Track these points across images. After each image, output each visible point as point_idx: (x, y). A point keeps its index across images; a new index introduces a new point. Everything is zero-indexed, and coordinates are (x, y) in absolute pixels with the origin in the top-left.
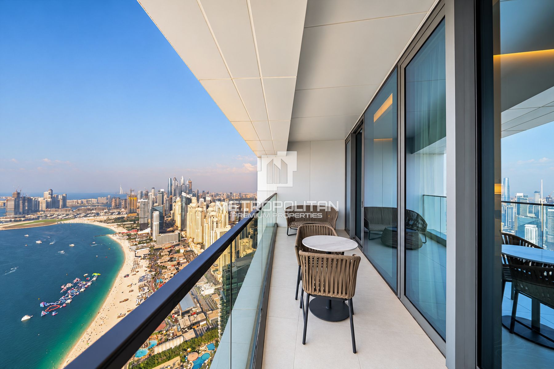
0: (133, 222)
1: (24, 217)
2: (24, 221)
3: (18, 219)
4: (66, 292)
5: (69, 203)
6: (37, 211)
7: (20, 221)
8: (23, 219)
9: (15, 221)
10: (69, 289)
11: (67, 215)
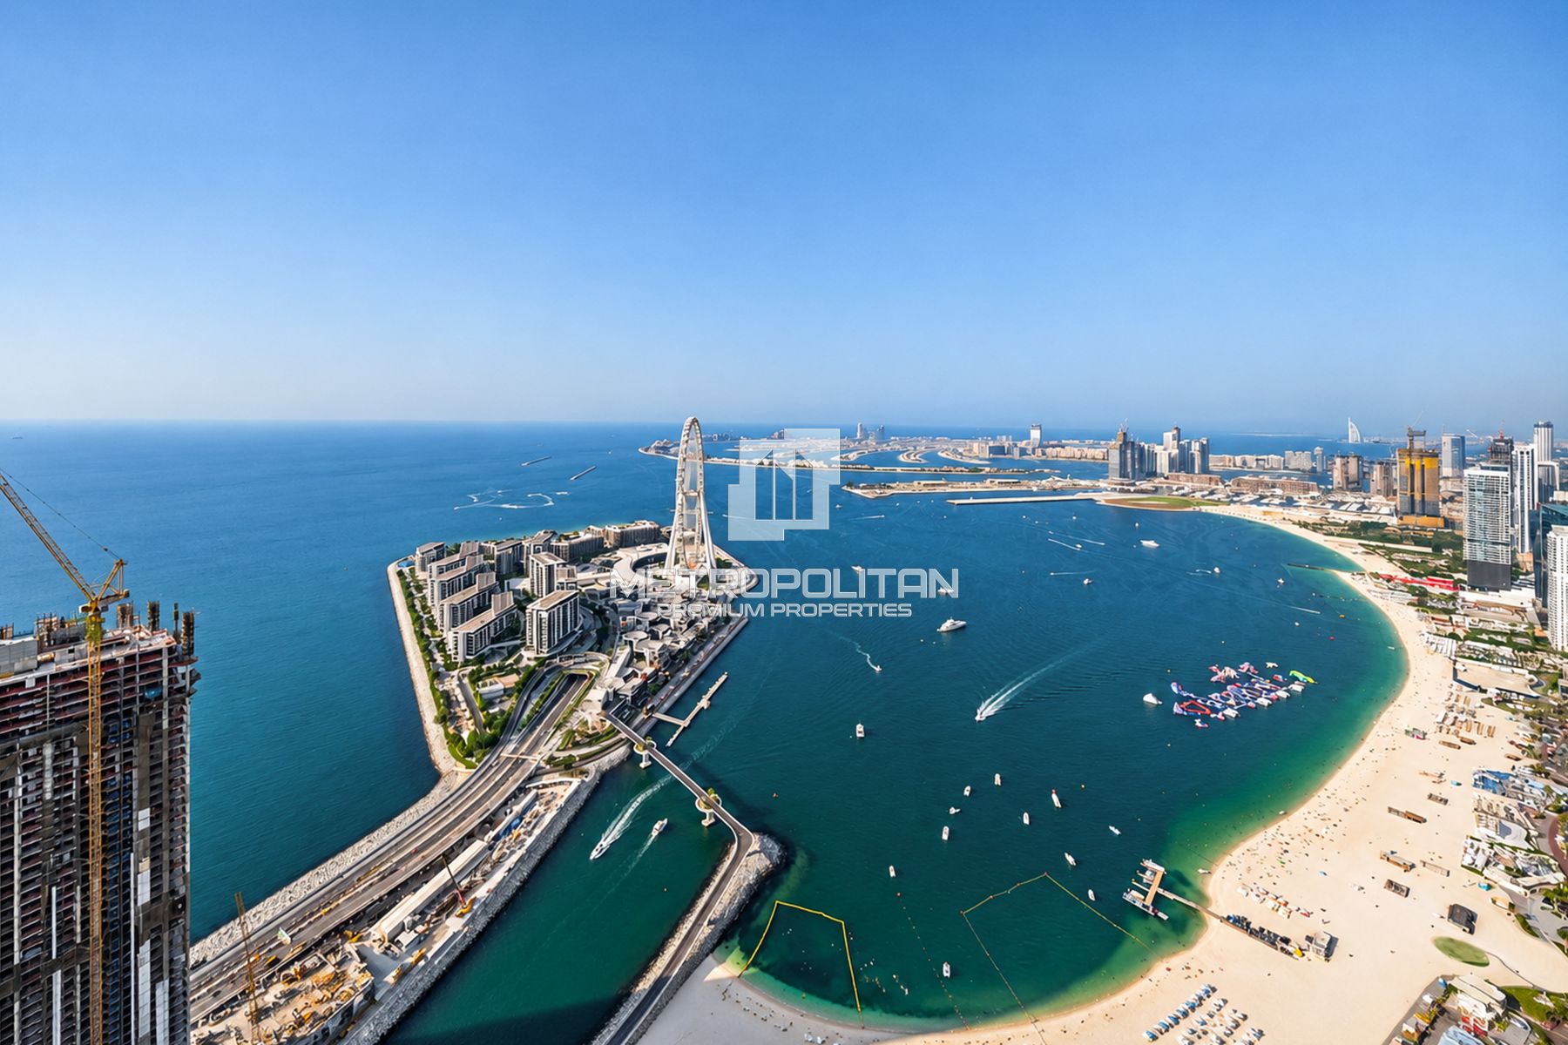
0: (1429, 550)
1: (1133, 485)
2: (1135, 492)
3: (1126, 488)
4: (1221, 686)
5: (1215, 462)
6: (1153, 474)
7: (1129, 491)
8: (1132, 489)
9: (1122, 491)
10: (1229, 681)
11: (1212, 493)
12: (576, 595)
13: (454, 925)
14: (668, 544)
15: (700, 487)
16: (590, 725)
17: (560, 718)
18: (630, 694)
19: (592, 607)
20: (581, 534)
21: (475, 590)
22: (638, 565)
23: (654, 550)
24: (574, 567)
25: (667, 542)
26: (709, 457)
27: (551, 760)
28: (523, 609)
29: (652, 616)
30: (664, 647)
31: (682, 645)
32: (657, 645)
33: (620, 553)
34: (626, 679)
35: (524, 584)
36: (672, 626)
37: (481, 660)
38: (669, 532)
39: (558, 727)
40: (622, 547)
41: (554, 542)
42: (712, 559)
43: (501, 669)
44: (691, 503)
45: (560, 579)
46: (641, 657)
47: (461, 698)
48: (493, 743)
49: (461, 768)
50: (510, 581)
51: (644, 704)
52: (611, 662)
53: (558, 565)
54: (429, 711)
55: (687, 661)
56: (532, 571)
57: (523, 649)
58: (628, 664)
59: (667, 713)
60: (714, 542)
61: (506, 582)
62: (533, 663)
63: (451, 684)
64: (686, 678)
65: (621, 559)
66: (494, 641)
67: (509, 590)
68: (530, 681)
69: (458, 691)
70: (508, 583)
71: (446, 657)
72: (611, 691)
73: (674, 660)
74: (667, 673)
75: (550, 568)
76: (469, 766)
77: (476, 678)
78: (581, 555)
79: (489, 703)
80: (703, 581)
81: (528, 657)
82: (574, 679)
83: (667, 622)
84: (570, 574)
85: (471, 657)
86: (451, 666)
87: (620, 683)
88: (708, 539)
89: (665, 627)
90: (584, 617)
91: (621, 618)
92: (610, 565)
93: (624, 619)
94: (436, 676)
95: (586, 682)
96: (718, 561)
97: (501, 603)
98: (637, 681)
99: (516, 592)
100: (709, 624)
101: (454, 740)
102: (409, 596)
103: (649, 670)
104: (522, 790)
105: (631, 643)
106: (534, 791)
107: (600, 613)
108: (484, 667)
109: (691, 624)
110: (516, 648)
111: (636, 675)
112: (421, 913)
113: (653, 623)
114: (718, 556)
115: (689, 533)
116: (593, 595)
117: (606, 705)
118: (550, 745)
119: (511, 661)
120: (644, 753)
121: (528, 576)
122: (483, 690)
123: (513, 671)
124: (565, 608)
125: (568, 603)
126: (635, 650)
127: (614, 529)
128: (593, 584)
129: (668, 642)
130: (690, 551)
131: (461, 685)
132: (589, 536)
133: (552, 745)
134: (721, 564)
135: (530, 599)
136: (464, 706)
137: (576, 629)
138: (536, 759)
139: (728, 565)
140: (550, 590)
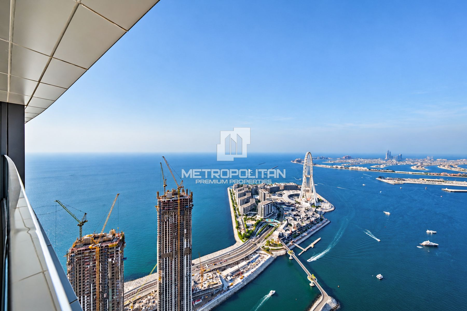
12: (271, 202)
13: (239, 280)
14: (300, 191)
15: (312, 174)
16: (274, 241)
17: (266, 237)
18: (287, 235)
19: (276, 207)
20: (273, 185)
21: (246, 197)
22: (290, 196)
23: (295, 192)
24: (271, 195)
25: (300, 190)
26: (315, 164)
27: (263, 247)
28: (258, 204)
29: (294, 213)
30: (298, 224)
31: (305, 225)
32: (296, 223)
33: (285, 192)
34: (286, 231)
35: (258, 197)
36: (301, 217)
37: (247, 215)
38: (301, 187)
39: (266, 239)
40: (285, 190)
41: (266, 187)
42: (316, 198)
43: (251, 219)
44: (308, 179)
45: (267, 197)
46: (291, 225)
47: (241, 223)
48: (248, 237)
49: (241, 241)
50: (255, 196)
51: (291, 240)
52: (281, 224)
53: (267, 193)
54: (235, 225)
55: (306, 230)
56: (260, 194)
57: (257, 215)
58: (287, 226)
59: (299, 245)
60: (316, 192)
61: (253, 196)
62: (260, 219)
63: (239, 220)
64: (305, 236)
65: (285, 194)
66: (250, 211)
67: (254, 198)
68: (259, 224)
69: (241, 222)
70: (254, 196)
71: (239, 213)
72: (281, 233)
73: (301, 229)
74: (299, 232)
75: (265, 194)
76: (243, 242)
77: (245, 220)
78: (273, 191)
79: (248, 227)
80: (312, 205)
81: (259, 217)
82: (270, 227)
83: (299, 216)
84: (270, 196)
85: (245, 214)
86: (240, 215)
87: (284, 231)
88: (314, 191)
89: (298, 217)
90: (274, 209)
91: (285, 212)
92: (281, 195)
93: (286, 212)
94: (236, 217)
95: (273, 229)
96: (318, 199)
97: (252, 201)
98: (289, 232)
99: (256, 199)
100: (315, 220)
101: (240, 234)
102: (232, 196)
103: (293, 230)
104: (255, 253)
105: (287, 220)
106: (258, 254)
107: (278, 209)
108: (247, 217)
109: (308, 218)
110: (255, 214)
111: (289, 230)
112: (233, 273)
113: (295, 215)
114: (318, 198)
115: (308, 189)
116: (276, 203)
117: (280, 237)
118: (263, 243)
119: (254, 217)
120: (291, 255)
121: (259, 195)
122: (247, 223)
123: (254, 220)
124: (268, 206)
125: (269, 204)
126: (289, 222)
127: (283, 184)
128: (276, 200)
129: (300, 222)
130: (307, 194)
131: (242, 220)
132: (275, 186)
133: (264, 243)
134: (319, 201)
135: (259, 201)
136: (242, 226)
137: (272, 212)
138: (259, 246)
139: (323, 201)
140: (265, 200)
